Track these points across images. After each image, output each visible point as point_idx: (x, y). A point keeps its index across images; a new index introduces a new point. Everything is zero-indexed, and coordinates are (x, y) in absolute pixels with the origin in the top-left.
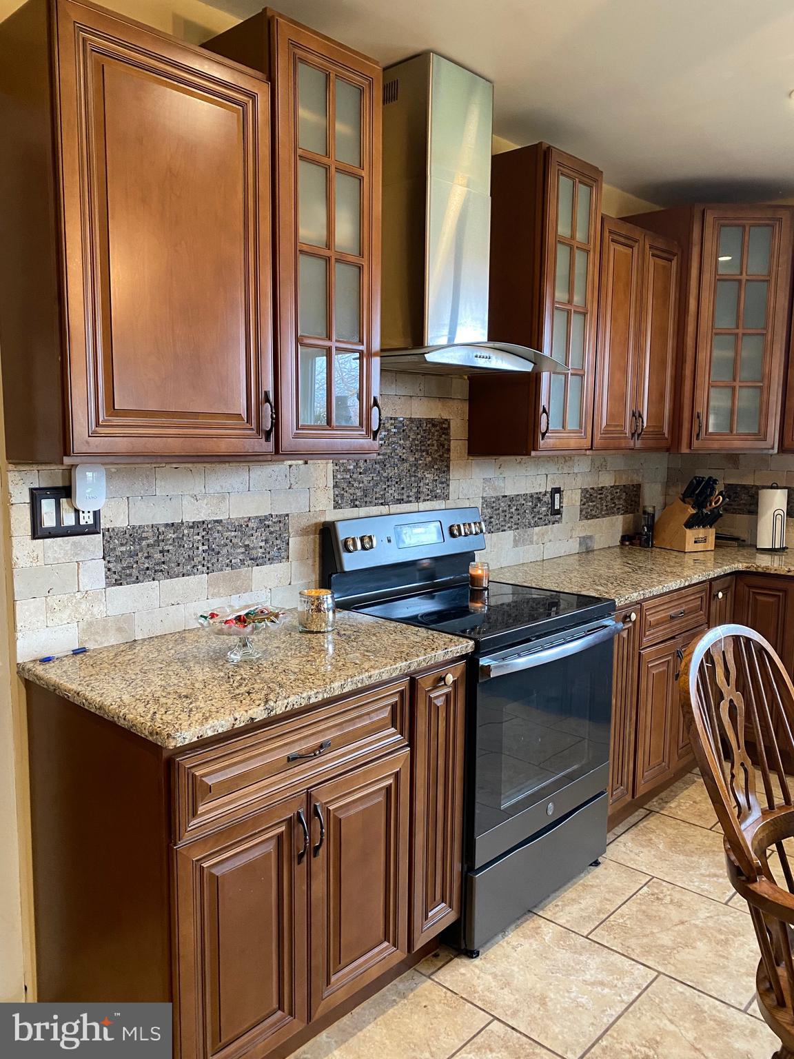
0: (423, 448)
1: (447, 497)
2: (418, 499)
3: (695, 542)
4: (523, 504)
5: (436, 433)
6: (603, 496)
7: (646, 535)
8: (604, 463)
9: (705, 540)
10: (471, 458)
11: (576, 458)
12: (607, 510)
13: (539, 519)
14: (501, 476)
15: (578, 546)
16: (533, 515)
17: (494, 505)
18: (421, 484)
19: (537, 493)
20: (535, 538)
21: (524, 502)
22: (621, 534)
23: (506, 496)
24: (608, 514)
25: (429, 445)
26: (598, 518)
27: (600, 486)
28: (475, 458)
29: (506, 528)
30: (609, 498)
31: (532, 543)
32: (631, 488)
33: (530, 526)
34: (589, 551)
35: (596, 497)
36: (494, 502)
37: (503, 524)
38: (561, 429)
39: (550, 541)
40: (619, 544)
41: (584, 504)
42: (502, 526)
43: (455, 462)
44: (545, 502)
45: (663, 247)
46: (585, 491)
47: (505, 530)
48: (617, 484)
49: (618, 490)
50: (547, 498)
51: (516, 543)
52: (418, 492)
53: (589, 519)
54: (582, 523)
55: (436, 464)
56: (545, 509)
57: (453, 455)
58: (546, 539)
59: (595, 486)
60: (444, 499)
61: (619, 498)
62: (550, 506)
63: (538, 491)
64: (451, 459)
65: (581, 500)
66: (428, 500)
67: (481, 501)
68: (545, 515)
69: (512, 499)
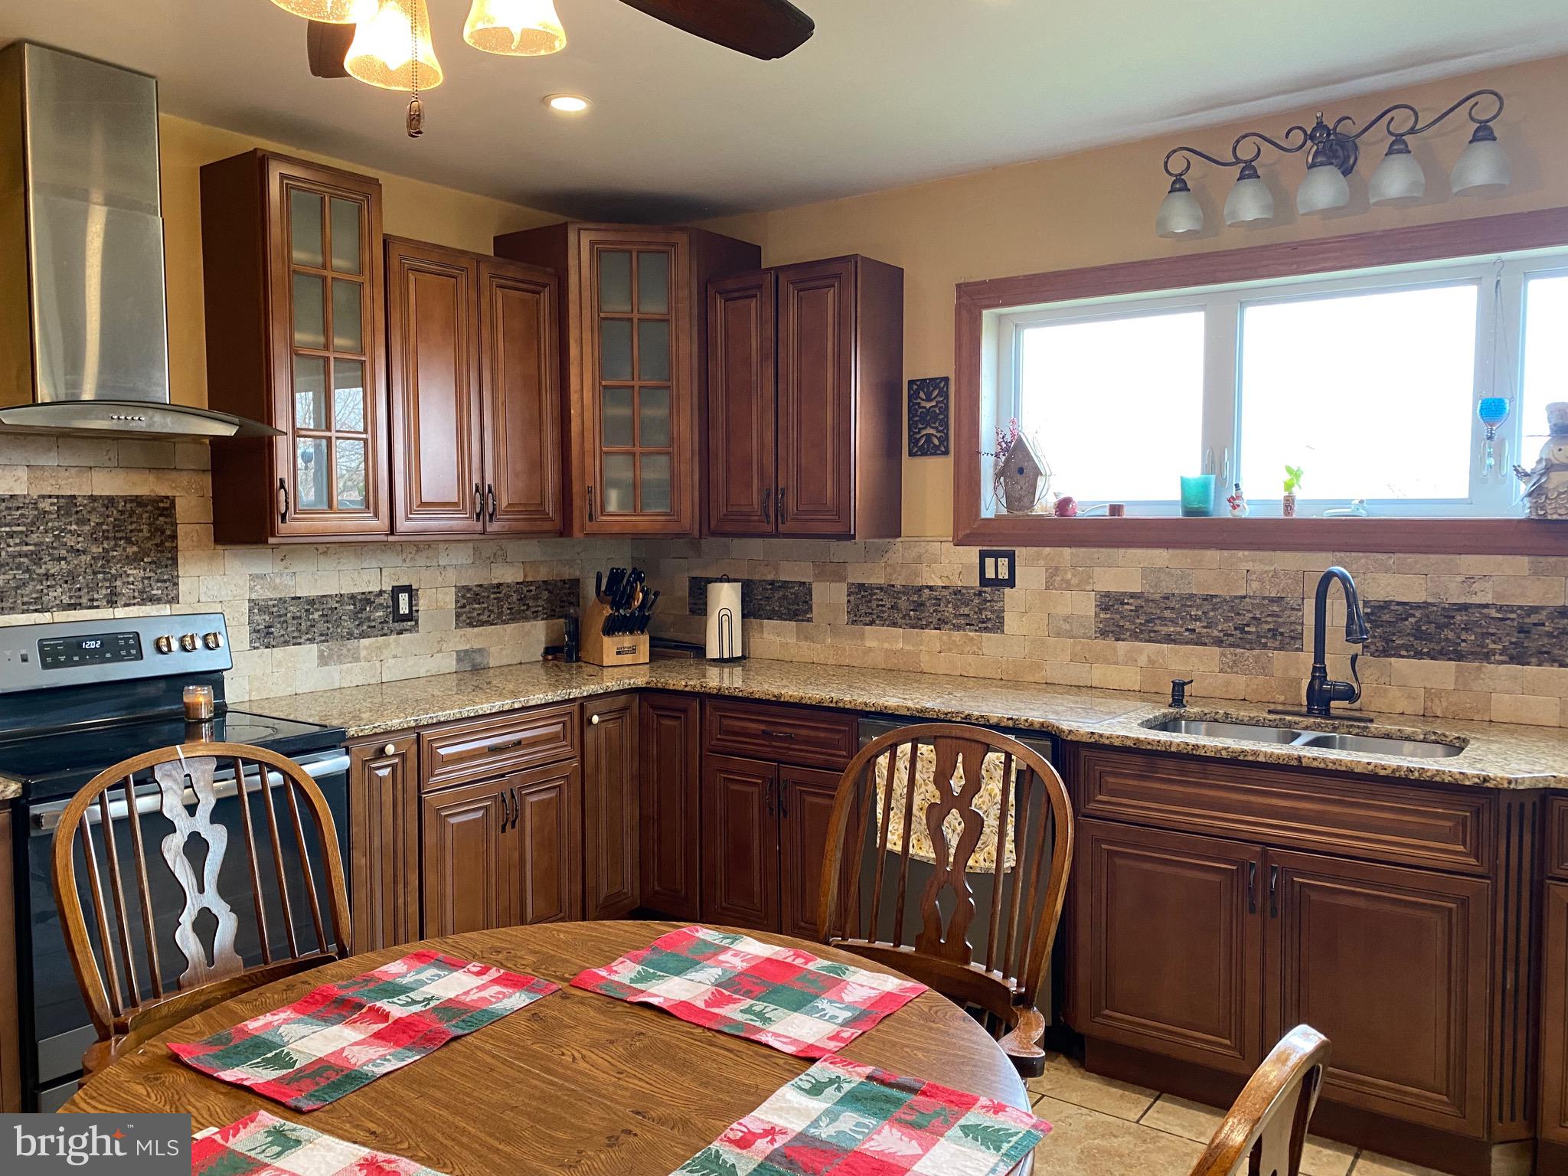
0: (118, 535)
1: (175, 600)
2: (112, 603)
3: (618, 653)
4: (336, 608)
5: (145, 515)
6: (501, 595)
7: (567, 645)
8: (500, 553)
9: (633, 650)
10: (219, 547)
11: (441, 546)
12: (511, 613)
13: (369, 627)
14: (286, 571)
15: (455, 663)
16: (357, 623)
17: (275, 609)
18: (118, 583)
19: (363, 593)
20: (363, 653)
21: (337, 605)
22: (544, 646)
23: (300, 598)
24: (514, 620)
25: (131, 531)
26: (496, 624)
27: (495, 582)
28: (228, 547)
29: (302, 641)
30: (515, 597)
31: (357, 660)
32: (559, 584)
33: (350, 636)
34: (477, 669)
35: (488, 597)
36: (274, 606)
37: (296, 634)
38: (326, 507)
39: (395, 657)
40: (541, 659)
41: (464, 606)
42: (293, 638)
43: (188, 554)
44: (382, 604)
45: (520, 276)
46: (459, 589)
47: (300, 644)
48: (530, 579)
49: (533, 588)
50: (385, 599)
51: (323, 660)
52: (114, 594)
53: (474, 626)
54: (461, 632)
55: (149, 556)
56: (381, 614)
57: (181, 543)
58: (386, 653)
59: (485, 583)
60: (170, 602)
61: (536, 598)
62: (391, 609)
63: (366, 590)
64: (179, 548)
65: (457, 602)
66: (134, 604)
67: (247, 604)
68: (381, 623)
69: (311, 602)
